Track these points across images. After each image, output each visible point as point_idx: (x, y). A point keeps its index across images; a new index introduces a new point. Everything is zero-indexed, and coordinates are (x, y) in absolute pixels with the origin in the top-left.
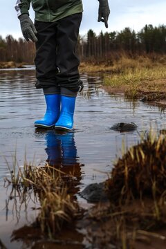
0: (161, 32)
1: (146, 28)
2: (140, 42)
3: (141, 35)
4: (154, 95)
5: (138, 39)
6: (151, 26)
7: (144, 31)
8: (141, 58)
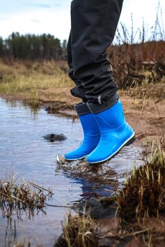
0: (27, 39)
1: (13, 35)
2: (8, 47)
3: (8, 41)
4: (57, 105)
5: (5, 46)
6: (18, 33)
7: (11, 38)
8: (16, 64)
